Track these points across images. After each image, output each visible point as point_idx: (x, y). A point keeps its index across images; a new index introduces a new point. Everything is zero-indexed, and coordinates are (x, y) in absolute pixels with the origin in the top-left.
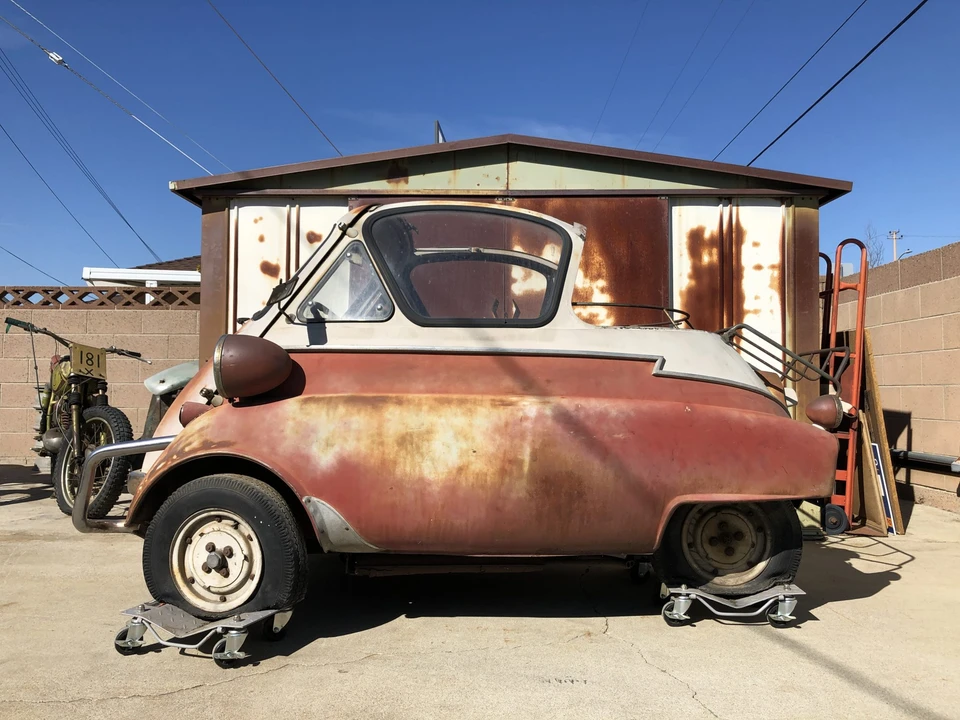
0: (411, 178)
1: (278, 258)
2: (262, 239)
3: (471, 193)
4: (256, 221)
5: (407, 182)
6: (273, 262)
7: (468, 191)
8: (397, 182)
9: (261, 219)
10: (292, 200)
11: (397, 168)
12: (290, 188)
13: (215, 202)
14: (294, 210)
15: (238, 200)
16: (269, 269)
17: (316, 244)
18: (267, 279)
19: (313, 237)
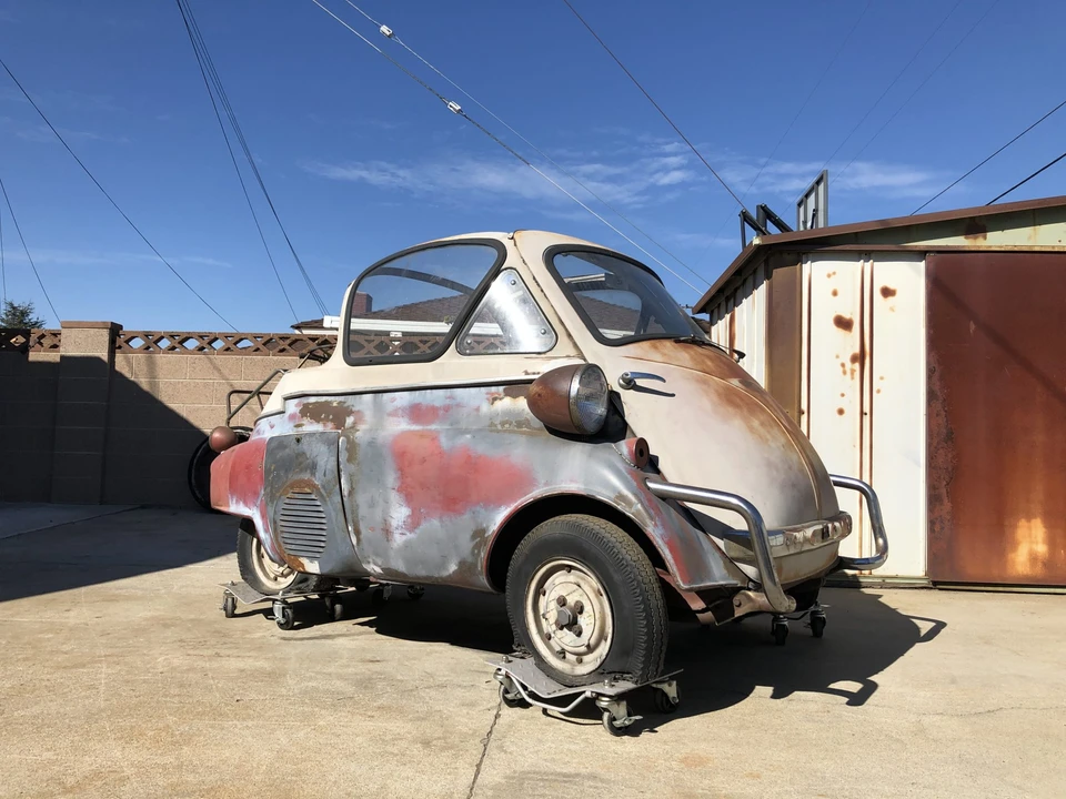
0: (989, 234)
1: (852, 313)
2: (835, 293)
3: (1056, 250)
4: (829, 276)
5: (985, 238)
6: (847, 316)
7: (1053, 247)
8: (976, 238)
9: (834, 273)
10: (867, 255)
11: (976, 224)
12: (865, 243)
13: (786, 257)
14: (868, 265)
15: (811, 255)
16: (843, 323)
17: (890, 299)
18: (841, 332)
19: (887, 292)
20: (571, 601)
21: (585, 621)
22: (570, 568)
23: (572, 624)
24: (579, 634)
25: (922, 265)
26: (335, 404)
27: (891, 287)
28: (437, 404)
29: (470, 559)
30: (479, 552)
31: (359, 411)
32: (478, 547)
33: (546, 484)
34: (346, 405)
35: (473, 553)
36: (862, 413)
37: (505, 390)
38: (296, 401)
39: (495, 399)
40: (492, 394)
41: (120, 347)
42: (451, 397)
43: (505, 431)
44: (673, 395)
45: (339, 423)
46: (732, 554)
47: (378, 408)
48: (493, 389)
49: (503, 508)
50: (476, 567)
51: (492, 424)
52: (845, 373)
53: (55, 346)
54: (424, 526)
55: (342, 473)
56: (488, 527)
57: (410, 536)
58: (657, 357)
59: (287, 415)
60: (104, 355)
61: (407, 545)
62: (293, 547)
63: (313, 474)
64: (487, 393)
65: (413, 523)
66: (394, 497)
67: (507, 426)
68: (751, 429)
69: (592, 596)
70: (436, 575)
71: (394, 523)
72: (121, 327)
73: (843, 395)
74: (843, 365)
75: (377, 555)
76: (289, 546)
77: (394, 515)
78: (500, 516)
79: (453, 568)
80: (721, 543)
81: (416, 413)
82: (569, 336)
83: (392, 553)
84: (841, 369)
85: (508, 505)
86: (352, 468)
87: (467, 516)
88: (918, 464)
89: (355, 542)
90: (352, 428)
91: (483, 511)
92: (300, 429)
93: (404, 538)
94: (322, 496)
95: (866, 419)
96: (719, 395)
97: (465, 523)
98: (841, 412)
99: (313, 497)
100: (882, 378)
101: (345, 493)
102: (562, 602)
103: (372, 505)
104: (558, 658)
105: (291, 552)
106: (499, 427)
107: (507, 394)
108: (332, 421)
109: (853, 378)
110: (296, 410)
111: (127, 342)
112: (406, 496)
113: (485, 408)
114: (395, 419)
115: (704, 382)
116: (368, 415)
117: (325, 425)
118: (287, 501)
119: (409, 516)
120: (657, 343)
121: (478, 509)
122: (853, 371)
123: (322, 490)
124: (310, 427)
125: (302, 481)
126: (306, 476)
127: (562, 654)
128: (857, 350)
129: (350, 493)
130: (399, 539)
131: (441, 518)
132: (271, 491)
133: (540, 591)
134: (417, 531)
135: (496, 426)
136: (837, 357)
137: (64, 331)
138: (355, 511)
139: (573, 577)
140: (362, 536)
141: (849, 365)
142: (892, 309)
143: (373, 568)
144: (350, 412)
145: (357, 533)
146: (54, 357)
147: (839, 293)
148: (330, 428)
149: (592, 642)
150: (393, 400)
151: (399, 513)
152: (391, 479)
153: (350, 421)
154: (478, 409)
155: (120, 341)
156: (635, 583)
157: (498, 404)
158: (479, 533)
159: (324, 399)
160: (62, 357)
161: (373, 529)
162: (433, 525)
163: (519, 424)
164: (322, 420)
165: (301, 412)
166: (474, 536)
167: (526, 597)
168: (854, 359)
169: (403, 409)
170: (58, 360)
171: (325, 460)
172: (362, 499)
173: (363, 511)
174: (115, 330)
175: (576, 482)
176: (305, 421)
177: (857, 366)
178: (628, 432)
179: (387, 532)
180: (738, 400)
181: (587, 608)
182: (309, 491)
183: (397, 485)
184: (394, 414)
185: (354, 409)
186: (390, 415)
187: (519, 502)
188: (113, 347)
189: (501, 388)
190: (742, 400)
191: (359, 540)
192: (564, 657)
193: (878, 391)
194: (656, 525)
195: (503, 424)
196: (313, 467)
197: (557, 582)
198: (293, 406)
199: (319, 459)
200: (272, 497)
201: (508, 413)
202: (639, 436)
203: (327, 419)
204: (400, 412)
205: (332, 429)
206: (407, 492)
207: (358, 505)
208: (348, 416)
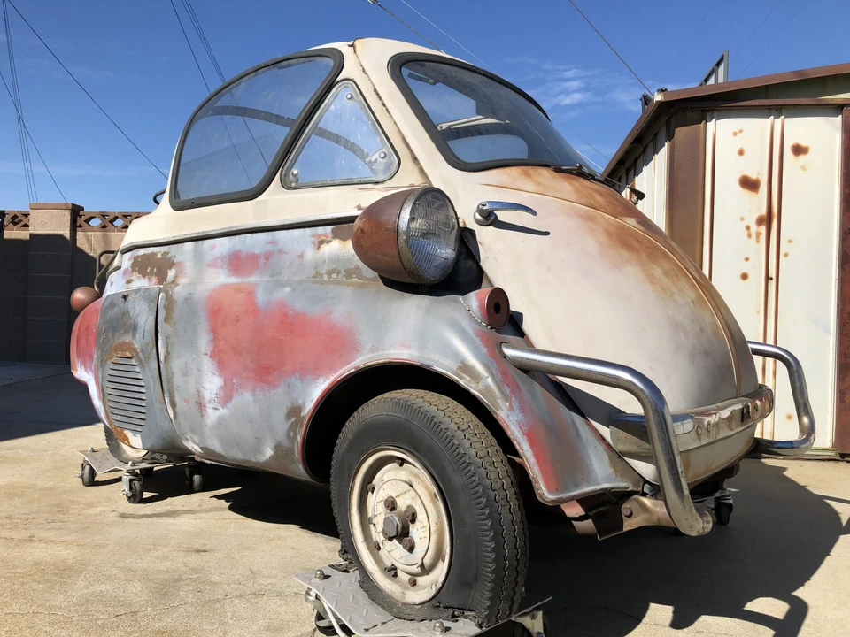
1: (758, 172)
2: (741, 153)
4: (735, 134)
6: (753, 176)
9: (741, 131)
10: (778, 111)
12: (777, 98)
13: (690, 115)
14: (778, 122)
15: (715, 113)
16: (749, 184)
17: (802, 157)
18: (746, 193)
19: (799, 150)
20: (402, 504)
21: (418, 532)
22: (402, 462)
23: (402, 534)
24: (411, 549)
25: (838, 120)
26: (159, 256)
27: (803, 143)
28: (257, 251)
29: (286, 443)
30: (295, 434)
31: (180, 263)
32: (293, 428)
33: (372, 350)
34: (169, 256)
35: (288, 435)
36: (768, 278)
37: (333, 230)
38: (131, 253)
39: (321, 242)
40: (319, 236)
41: (81, 226)
42: (272, 242)
43: (330, 283)
44: (547, 233)
45: (162, 278)
46: (620, 447)
47: (198, 257)
48: (320, 230)
49: (321, 380)
50: (293, 453)
51: (317, 274)
52: (749, 236)
53: (26, 226)
54: (236, 400)
55: (159, 335)
56: (304, 405)
57: (223, 411)
58: (529, 185)
59: (122, 270)
60: (67, 233)
61: (221, 422)
63: (134, 336)
64: (313, 236)
65: (226, 397)
66: (208, 364)
67: (334, 276)
68: (652, 280)
69: (427, 501)
70: (254, 460)
71: (207, 395)
72: (82, 209)
73: (747, 259)
74: (748, 228)
75: (193, 431)
77: (207, 385)
78: (316, 391)
79: (268, 452)
80: (606, 431)
81: (237, 263)
82: (415, 159)
83: (207, 430)
84: (746, 232)
85: (327, 376)
86: (169, 328)
87: (281, 389)
88: (828, 332)
89: (172, 416)
90: (173, 282)
91: (298, 383)
92: (129, 285)
93: (217, 413)
94: (140, 361)
95: (772, 284)
96: (609, 234)
97: (279, 398)
98: (745, 277)
99: (133, 362)
100: (790, 241)
101: (162, 358)
102: (391, 505)
103: (186, 374)
104: (388, 577)
105: (117, 424)
106: (325, 277)
107: (336, 235)
108: (156, 275)
109: (758, 242)
110: (129, 264)
111: (87, 221)
113: (310, 254)
114: (215, 270)
115: (590, 219)
116: (189, 267)
117: (150, 280)
118: (112, 366)
119: (221, 387)
120: (531, 170)
121: (293, 380)
122: (758, 234)
123: (140, 354)
124: (138, 282)
125: (123, 344)
126: (128, 338)
127: (392, 572)
128: (764, 212)
129: (166, 358)
130: (212, 415)
131: (254, 390)
132: (101, 355)
133: (367, 487)
134: (229, 405)
135: (321, 276)
136: (742, 219)
137: (32, 212)
138: (170, 380)
139: (404, 473)
140: (178, 409)
141: (754, 228)
142: (803, 168)
143: (193, 446)
144: (171, 264)
145: (173, 405)
146: (23, 235)
147: (746, 152)
148: (153, 282)
149: (427, 561)
150: (213, 248)
151: (212, 384)
152: (204, 342)
153: (171, 273)
155: (80, 221)
156: (480, 489)
157: (326, 248)
158: (294, 411)
159: (151, 250)
160: (31, 235)
161: (187, 401)
162: (246, 399)
163: (349, 274)
164: (147, 274)
165: (132, 266)
166: (289, 415)
167: (351, 494)
168: (760, 221)
169: (222, 258)
170: (28, 238)
171: (145, 320)
172: (176, 365)
173: (178, 380)
174: (76, 211)
175: (408, 347)
176: (135, 276)
177: (763, 229)
178: (484, 280)
179: (200, 405)
180: (635, 243)
181: (421, 516)
182: (128, 354)
183: (209, 349)
184: (213, 265)
185: (176, 260)
186: (210, 266)
187: (339, 372)
188: (74, 227)
189: (329, 229)
190: (639, 241)
191: (175, 414)
192: (395, 575)
193: (786, 255)
194: (511, 408)
195: (330, 273)
196: (134, 328)
197: (386, 479)
198: (127, 261)
199: (140, 318)
200: (102, 363)
201: (336, 259)
202: (497, 285)
203: (151, 274)
204: (219, 262)
205: (155, 284)
206: (220, 359)
207: (172, 373)
208: (170, 269)
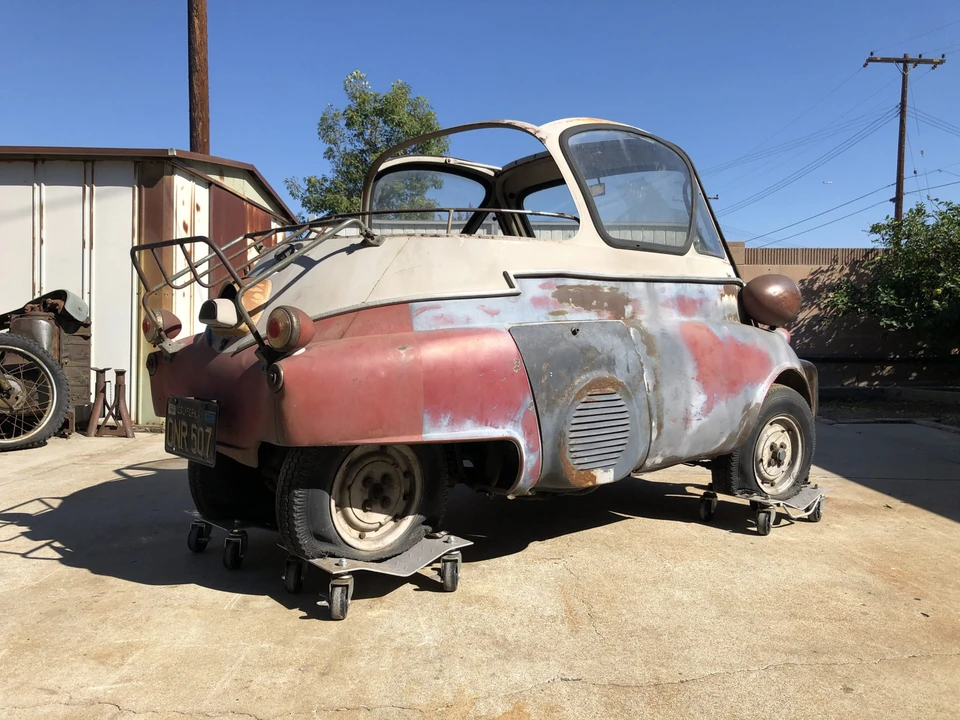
20: (778, 444)
24: (779, 466)
26: (606, 290)
28: (694, 297)
31: (635, 300)
32: (744, 418)
33: (777, 363)
34: (620, 292)
37: (724, 288)
38: (540, 281)
39: (721, 295)
40: (720, 291)
42: (701, 292)
45: (618, 312)
47: (652, 298)
48: (719, 286)
49: (760, 384)
50: (737, 436)
51: (725, 317)
54: (716, 408)
55: (644, 367)
56: (752, 401)
57: (704, 420)
59: (526, 297)
61: (700, 429)
62: (586, 460)
63: (612, 371)
64: (718, 290)
65: (708, 408)
66: (695, 386)
71: (694, 411)
75: (669, 445)
76: (577, 461)
77: (694, 403)
78: (758, 391)
79: (723, 440)
81: (682, 305)
85: (763, 382)
86: (654, 360)
87: (741, 396)
89: (654, 437)
90: (632, 317)
91: (749, 388)
92: (561, 317)
93: (700, 422)
94: (627, 394)
97: (739, 401)
99: (617, 396)
101: (650, 388)
102: (772, 447)
103: (676, 397)
105: (581, 467)
106: (727, 319)
107: (725, 291)
108: (608, 309)
110: (549, 293)
112: (703, 383)
113: (719, 302)
114: (668, 310)
116: (645, 304)
117: (599, 314)
118: (582, 406)
119: (705, 402)
121: (747, 387)
123: (627, 388)
124: (575, 316)
125: (601, 381)
126: (605, 374)
129: (655, 388)
130: (695, 424)
131: (726, 400)
134: (710, 414)
138: (660, 407)
139: (778, 428)
140: (664, 430)
144: (627, 301)
145: (660, 426)
148: (606, 316)
149: (786, 467)
150: (663, 290)
151: (698, 400)
152: (690, 370)
153: (629, 309)
154: (716, 304)
157: (723, 300)
158: (747, 407)
159: (589, 283)
161: (674, 421)
162: (721, 408)
163: (735, 317)
164: (594, 307)
165: (554, 295)
166: (743, 412)
169: (672, 300)
171: (625, 354)
172: (667, 392)
173: (668, 404)
175: (787, 360)
176: (567, 307)
179: (687, 420)
181: (787, 445)
182: (613, 390)
183: (695, 374)
184: (666, 304)
185: (630, 297)
186: (662, 305)
187: (768, 379)
191: (659, 434)
192: (772, 484)
195: (728, 317)
196: (610, 363)
198: (533, 288)
199: (615, 353)
200: (550, 405)
201: (729, 307)
203: (599, 308)
204: (671, 303)
205: (609, 318)
206: (704, 380)
207: (663, 399)
208: (627, 305)
